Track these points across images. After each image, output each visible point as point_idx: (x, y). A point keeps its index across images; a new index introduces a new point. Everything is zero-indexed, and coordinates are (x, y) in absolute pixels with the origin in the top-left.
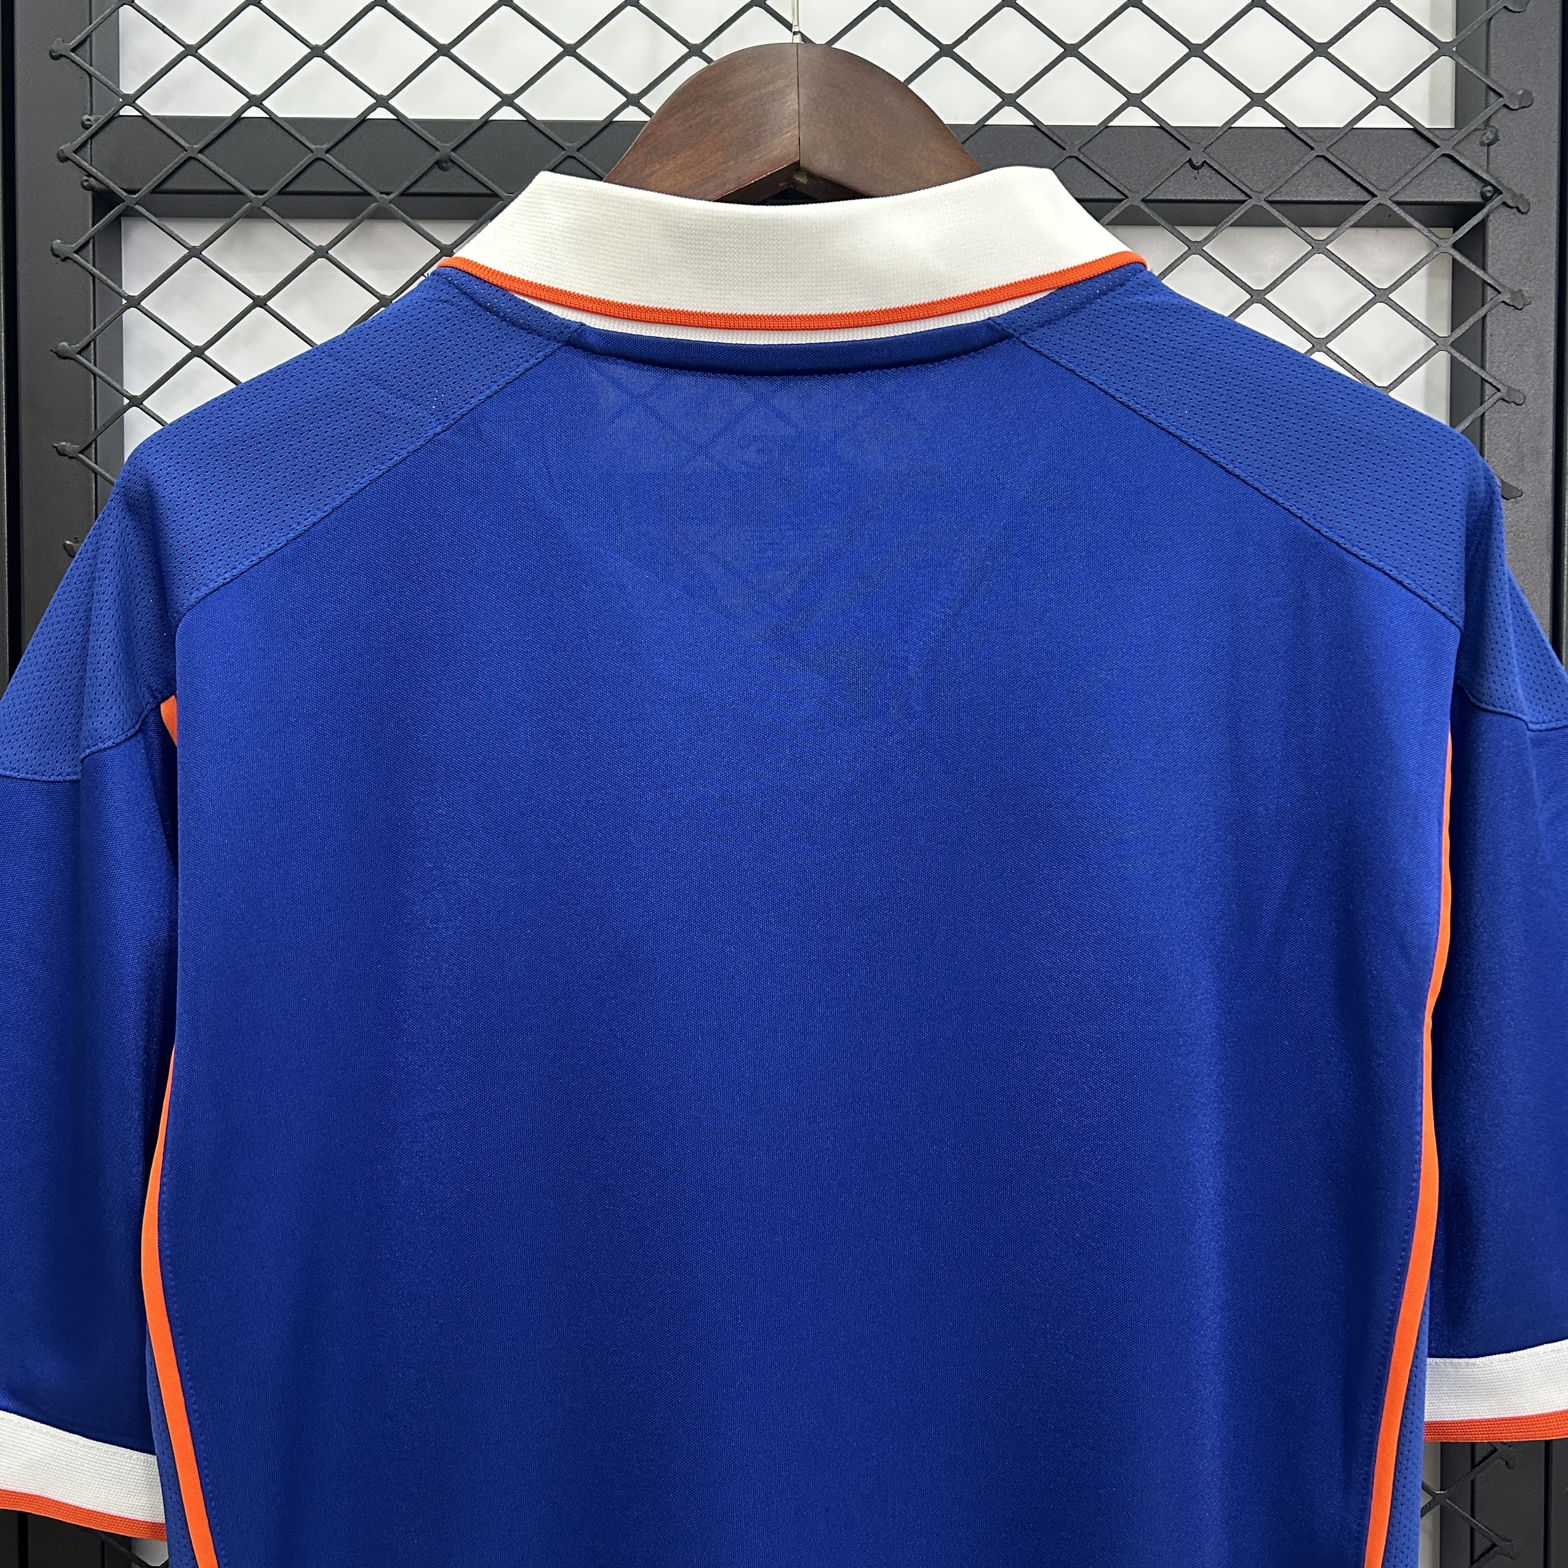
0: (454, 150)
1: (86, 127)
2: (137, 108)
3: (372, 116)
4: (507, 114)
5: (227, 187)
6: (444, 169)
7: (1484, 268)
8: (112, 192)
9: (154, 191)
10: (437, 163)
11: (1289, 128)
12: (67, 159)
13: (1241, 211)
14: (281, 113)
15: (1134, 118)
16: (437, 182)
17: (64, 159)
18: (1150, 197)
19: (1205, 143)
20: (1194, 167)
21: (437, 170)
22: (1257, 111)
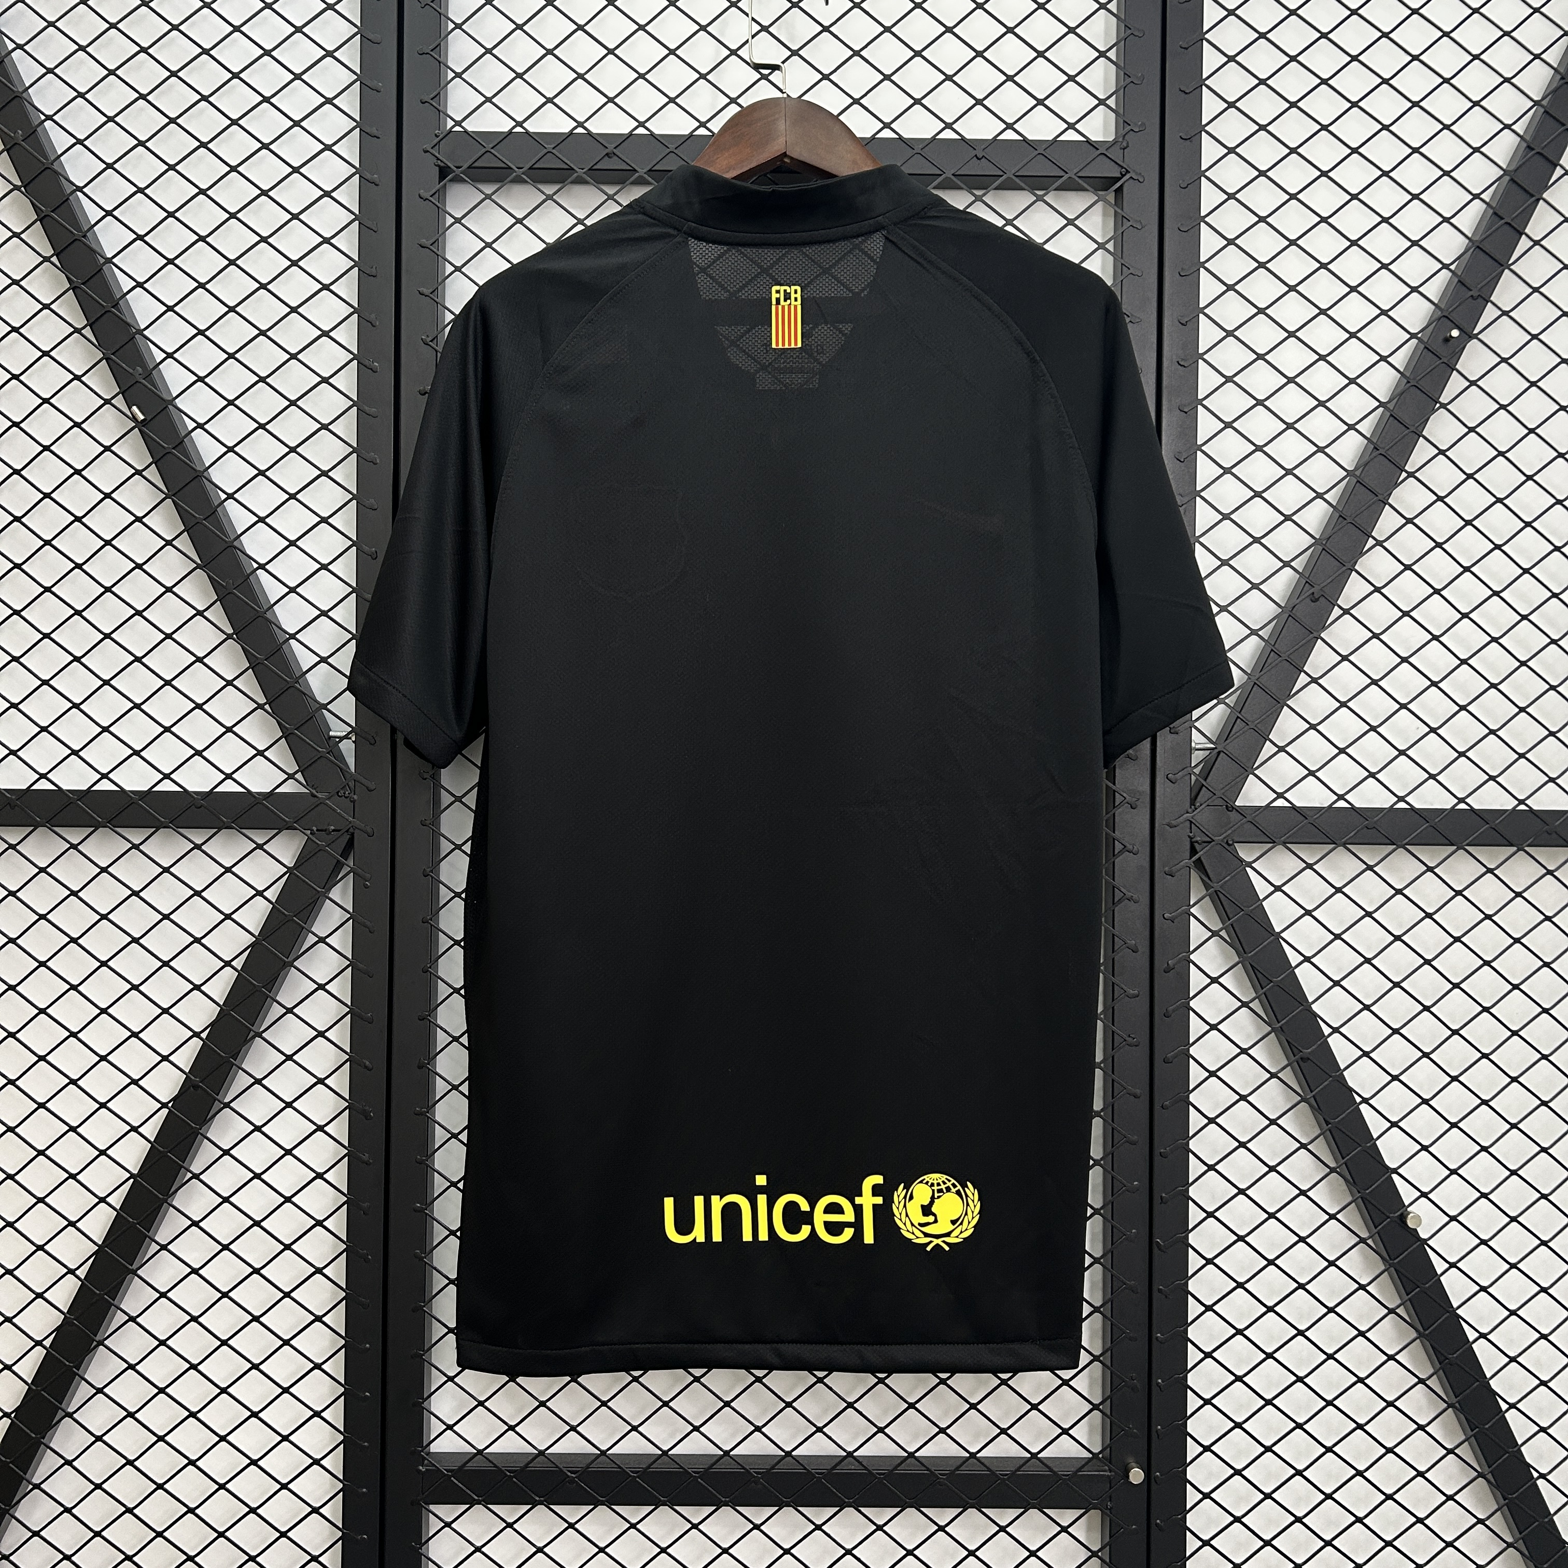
0: (615, 148)
1: (437, 136)
2: (463, 127)
3: (575, 132)
4: (641, 131)
5: (504, 165)
6: (609, 157)
7: (1122, 210)
8: (449, 167)
9: (469, 168)
10: (607, 154)
11: (1025, 140)
12: (428, 151)
13: (1001, 179)
14: (531, 130)
15: (948, 134)
16: (606, 164)
17: (426, 152)
18: (957, 173)
19: (983, 147)
20: (978, 159)
21: (606, 157)
22: (1009, 131)
